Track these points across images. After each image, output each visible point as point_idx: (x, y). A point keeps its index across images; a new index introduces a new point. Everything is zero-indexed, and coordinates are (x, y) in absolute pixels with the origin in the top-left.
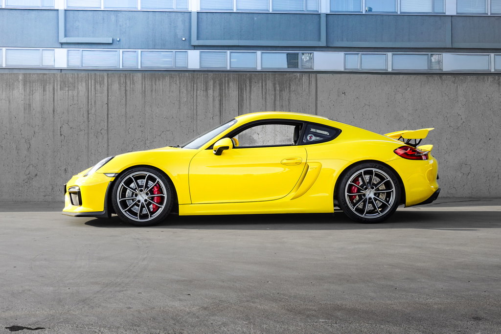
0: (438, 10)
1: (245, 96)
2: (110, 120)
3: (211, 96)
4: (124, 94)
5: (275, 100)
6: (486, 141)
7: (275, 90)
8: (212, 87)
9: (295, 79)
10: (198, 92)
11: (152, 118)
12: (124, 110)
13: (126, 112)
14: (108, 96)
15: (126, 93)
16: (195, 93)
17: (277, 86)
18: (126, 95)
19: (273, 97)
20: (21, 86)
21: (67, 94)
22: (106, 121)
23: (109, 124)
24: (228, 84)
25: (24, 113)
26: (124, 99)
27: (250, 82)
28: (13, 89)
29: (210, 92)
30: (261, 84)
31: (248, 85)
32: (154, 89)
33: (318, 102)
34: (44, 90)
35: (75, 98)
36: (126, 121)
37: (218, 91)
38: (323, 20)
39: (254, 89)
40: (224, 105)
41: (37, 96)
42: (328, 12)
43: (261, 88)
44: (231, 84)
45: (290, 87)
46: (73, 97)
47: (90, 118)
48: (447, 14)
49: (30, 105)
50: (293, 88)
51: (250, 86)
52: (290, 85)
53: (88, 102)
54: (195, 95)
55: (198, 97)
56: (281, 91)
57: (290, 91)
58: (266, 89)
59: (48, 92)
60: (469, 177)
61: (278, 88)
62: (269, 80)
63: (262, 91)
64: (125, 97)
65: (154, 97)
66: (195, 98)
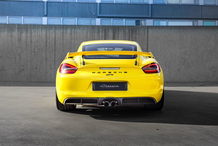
0: (196, 3)
1: (116, 36)
2: (56, 46)
3: (101, 35)
5: (129, 37)
7: (129, 33)
8: (101, 31)
10: (95, 33)
11: (75, 45)
12: (62, 41)
13: (63, 42)
14: (55, 35)
16: (94, 34)
17: (130, 31)
18: (63, 35)
19: (128, 36)
20: (17, 30)
21: (37, 34)
22: (54, 46)
23: (56, 48)
24: (109, 30)
25: (18, 42)
26: (62, 36)
27: (118, 30)
28: (13, 31)
29: (101, 34)
30: (123, 30)
31: (117, 31)
32: (76, 32)
33: (149, 39)
34: (27, 32)
35: (41, 36)
36: (63, 46)
37: (104, 33)
38: (150, 6)
39: (120, 32)
41: (24, 35)
42: (152, 3)
43: (123, 32)
44: (110, 30)
46: (40, 35)
47: (47, 45)
48: (200, 5)
49: (20, 39)
51: (118, 31)
52: (136, 31)
53: (46, 38)
54: (94, 35)
55: (95, 36)
56: (132, 33)
57: (136, 34)
58: (125, 32)
59: (28, 33)
60: (216, 73)
62: (127, 28)
63: (124, 33)
65: (75, 36)
66: (94, 36)
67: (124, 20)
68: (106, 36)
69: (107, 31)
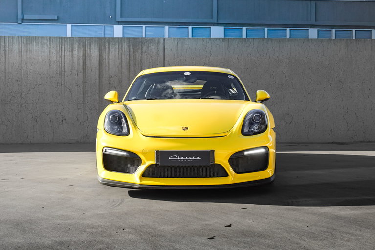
1: (104, 56)
3: (76, 56)
4: (4, 54)
6: (306, 95)
7: (129, 52)
8: (77, 48)
9: (146, 42)
10: (66, 52)
11: (27, 74)
12: (4, 67)
13: (5, 69)
15: (5, 53)
16: (63, 53)
17: (131, 48)
18: (5, 55)
19: (128, 57)
24: (91, 46)
26: (4, 58)
27: (109, 44)
29: (76, 52)
30: (117, 46)
31: (107, 47)
32: (29, 49)
36: (5, 76)
37: (82, 52)
39: (112, 50)
40: (87, 64)
43: (117, 49)
44: (93, 46)
45: (142, 49)
50: (144, 49)
51: (109, 48)
52: (142, 47)
54: (63, 55)
55: (65, 56)
56: (134, 52)
57: (142, 52)
58: (122, 50)
60: (291, 125)
61: (132, 50)
62: (124, 42)
63: (119, 52)
64: (4, 56)
65: (28, 56)
66: (63, 57)
67: (167, 27)
68: (87, 58)
69: (88, 47)
